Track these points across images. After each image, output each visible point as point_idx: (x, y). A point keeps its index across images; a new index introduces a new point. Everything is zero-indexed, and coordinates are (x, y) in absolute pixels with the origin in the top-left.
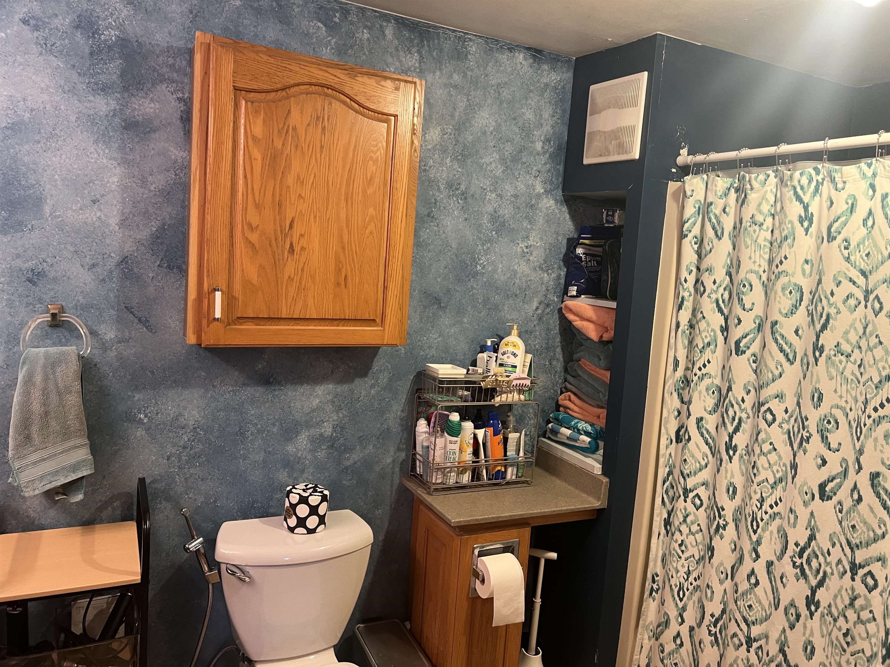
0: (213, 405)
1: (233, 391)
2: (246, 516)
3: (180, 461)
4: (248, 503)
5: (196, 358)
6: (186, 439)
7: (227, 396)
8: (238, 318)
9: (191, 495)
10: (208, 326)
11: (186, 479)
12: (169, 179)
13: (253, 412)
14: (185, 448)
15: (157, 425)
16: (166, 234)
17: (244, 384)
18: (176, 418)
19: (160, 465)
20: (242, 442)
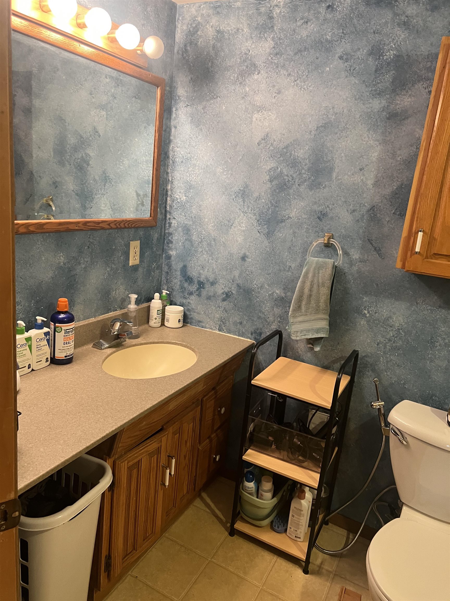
0: (415, 316)
1: (431, 310)
2: (425, 403)
3: (385, 347)
4: (428, 394)
5: (408, 281)
6: (392, 335)
7: (425, 312)
8: (435, 254)
9: (389, 373)
10: (411, 257)
11: (387, 362)
12: (411, 152)
13: (443, 329)
14: (390, 340)
15: (374, 321)
16: (402, 191)
17: (440, 307)
18: (387, 319)
19: (372, 347)
20: (431, 349)
